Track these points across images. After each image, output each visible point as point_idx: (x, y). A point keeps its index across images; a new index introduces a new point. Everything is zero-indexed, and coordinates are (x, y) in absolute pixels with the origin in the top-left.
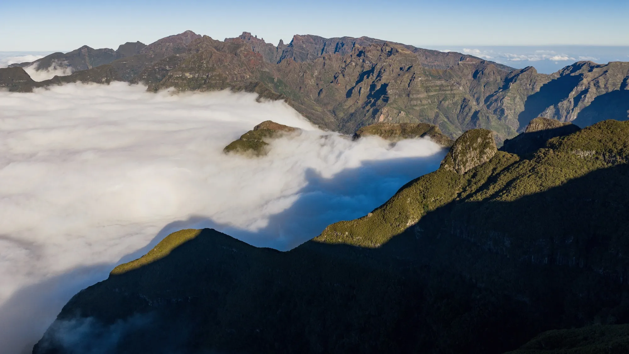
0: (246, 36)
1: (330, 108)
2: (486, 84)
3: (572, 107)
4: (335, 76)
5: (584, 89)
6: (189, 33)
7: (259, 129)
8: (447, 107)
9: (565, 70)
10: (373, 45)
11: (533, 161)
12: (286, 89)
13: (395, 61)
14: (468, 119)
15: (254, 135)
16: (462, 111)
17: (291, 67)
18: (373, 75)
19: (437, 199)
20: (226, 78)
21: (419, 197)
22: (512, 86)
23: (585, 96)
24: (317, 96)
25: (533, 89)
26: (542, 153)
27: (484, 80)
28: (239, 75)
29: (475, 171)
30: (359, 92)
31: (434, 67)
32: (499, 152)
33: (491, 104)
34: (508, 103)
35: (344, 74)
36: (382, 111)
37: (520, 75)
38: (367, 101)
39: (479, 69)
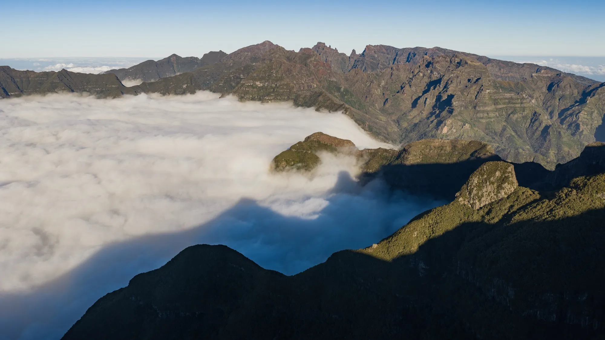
0: (320, 46)
1: (394, 117)
2: (562, 98)
4: (401, 86)
6: (268, 43)
7: (309, 140)
8: (516, 121)
10: (442, 56)
11: (552, 202)
12: (351, 98)
13: (463, 72)
14: (538, 133)
15: (303, 146)
17: (358, 77)
18: (439, 87)
20: (293, 87)
21: (427, 231)
22: (589, 100)
24: (383, 105)
26: (564, 193)
27: (559, 93)
28: (305, 85)
30: (425, 103)
31: (507, 79)
32: (519, 187)
33: (566, 117)
34: (584, 118)
35: (411, 84)
36: (446, 123)
37: (600, 89)
38: (432, 111)
39: (555, 82)
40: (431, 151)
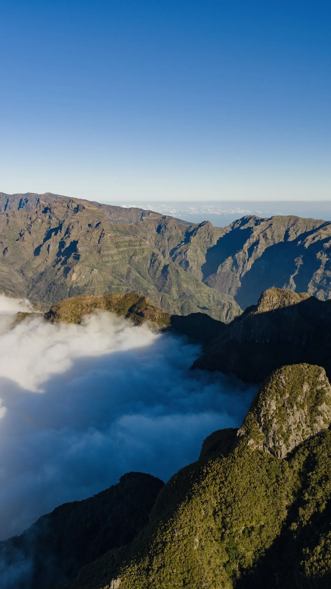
1: (18, 267)
2: (170, 238)
3: (247, 258)
4: (20, 234)
5: (255, 241)
8: (138, 262)
9: (235, 223)
10: (59, 201)
13: (82, 217)
14: (159, 273)
16: (153, 266)
18: (61, 232)
19: (252, 528)
21: (214, 528)
22: (193, 239)
23: (257, 247)
24: (3, 255)
25: (211, 241)
27: (167, 234)
29: (308, 452)
30: (48, 250)
31: (118, 223)
33: (176, 256)
34: (191, 255)
35: (30, 231)
36: (74, 269)
37: (199, 229)
38: (57, 259)
39: (162, 224)
40: (84, 310)
